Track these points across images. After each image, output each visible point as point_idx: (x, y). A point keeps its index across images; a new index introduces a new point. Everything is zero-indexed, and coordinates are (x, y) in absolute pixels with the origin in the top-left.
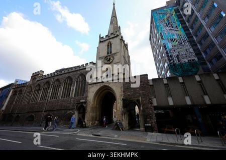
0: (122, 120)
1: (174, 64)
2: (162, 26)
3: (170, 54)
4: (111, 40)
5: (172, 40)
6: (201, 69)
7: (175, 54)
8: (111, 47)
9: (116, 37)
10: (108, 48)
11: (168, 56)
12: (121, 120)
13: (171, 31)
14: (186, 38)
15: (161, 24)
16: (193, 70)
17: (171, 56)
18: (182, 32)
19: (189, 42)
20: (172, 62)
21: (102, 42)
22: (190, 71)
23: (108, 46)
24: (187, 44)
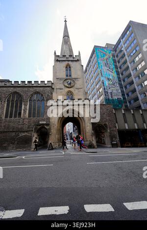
0: (93, 140)
1: (109, 99)
2: (102, 64)
3: (106, 90)
4: (70, 63)
5: (109, 79)
6: (124, 106)
7: (109, 91)
8: (70, 70)
9: (76, 61)
10: (67, 70)
11: (105, 92)
12: (91, 140)
13: (108, 71)
14: (117, 81)
15: (101, 62)
16: (120, 106)
17: (107, 93)
18: (115, 75)
19: (119, 84)
20: (107, 97)
21: (59, 61)
22: (118, 106)
23: (66, 67)
24: (118, 85)
